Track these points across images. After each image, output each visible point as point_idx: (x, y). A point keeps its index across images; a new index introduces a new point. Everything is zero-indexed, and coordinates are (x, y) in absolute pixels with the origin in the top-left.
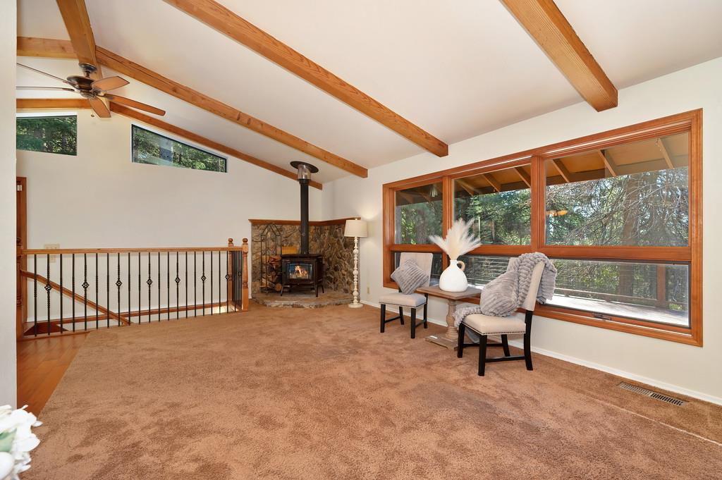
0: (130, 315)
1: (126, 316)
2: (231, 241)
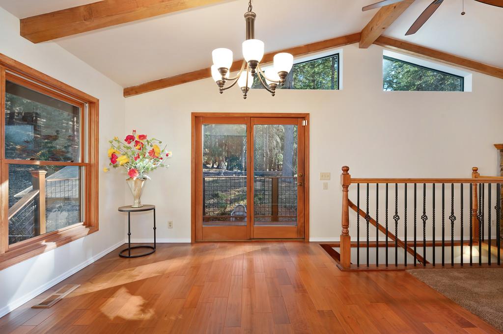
0: (415, 244)
1: (411, 245)
2: (475, 170)
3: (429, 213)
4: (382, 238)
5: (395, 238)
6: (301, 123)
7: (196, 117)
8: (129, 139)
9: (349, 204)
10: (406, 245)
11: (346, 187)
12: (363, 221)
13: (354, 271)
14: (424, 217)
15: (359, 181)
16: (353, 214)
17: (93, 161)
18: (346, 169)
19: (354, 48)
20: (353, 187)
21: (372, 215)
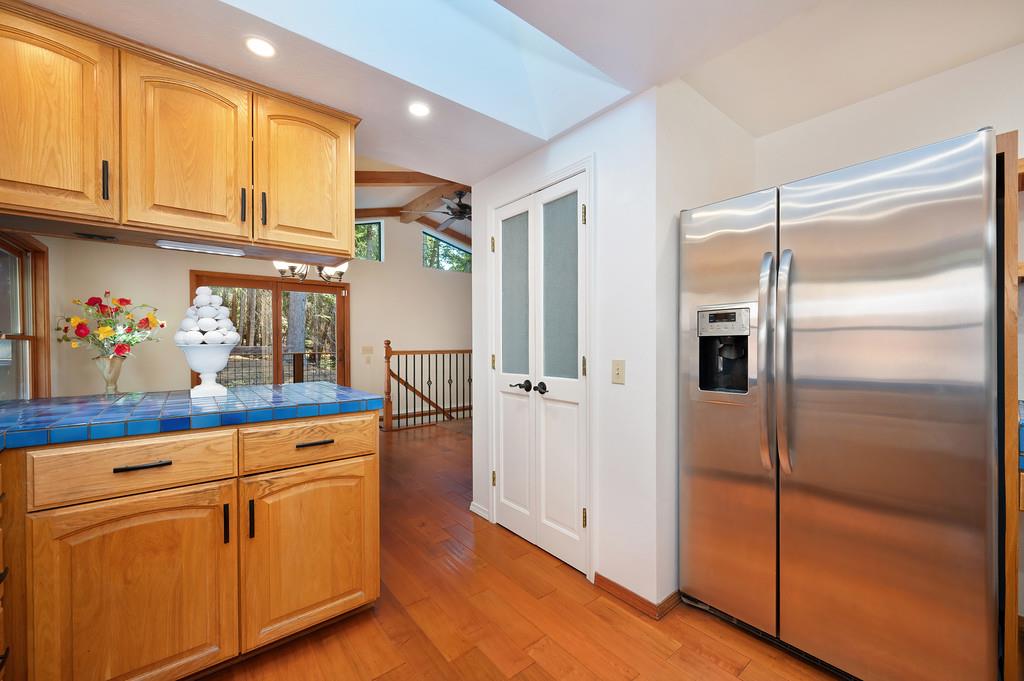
3: (454, 378)
4: (426, 408)
5: (436, 406)
6: (341, 293)
7: (197, 276)
8: (93, 302)
9: (391, 373)
10: (444, 411)
11: (388, 358)
12: (403, 388)
13: (396, 430)
14: (450, 381)
15: (398, 353)
16: (394, 382)
17: (42, 333)
18: (388, 343)
19: (394, 221)
20: (394, 359)
21: (411, 383)
